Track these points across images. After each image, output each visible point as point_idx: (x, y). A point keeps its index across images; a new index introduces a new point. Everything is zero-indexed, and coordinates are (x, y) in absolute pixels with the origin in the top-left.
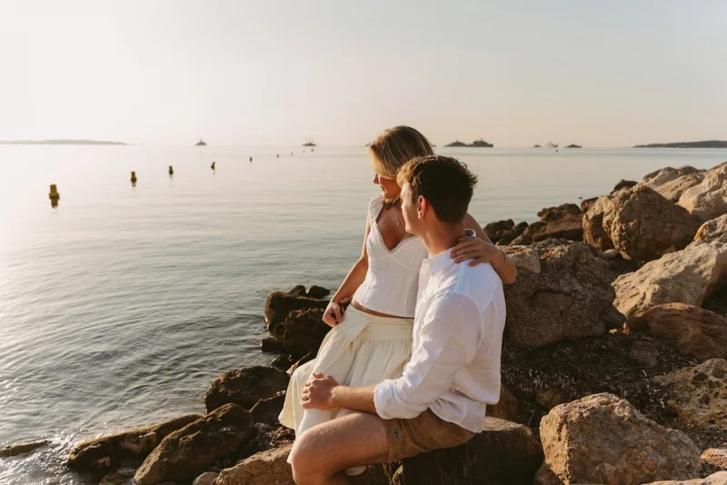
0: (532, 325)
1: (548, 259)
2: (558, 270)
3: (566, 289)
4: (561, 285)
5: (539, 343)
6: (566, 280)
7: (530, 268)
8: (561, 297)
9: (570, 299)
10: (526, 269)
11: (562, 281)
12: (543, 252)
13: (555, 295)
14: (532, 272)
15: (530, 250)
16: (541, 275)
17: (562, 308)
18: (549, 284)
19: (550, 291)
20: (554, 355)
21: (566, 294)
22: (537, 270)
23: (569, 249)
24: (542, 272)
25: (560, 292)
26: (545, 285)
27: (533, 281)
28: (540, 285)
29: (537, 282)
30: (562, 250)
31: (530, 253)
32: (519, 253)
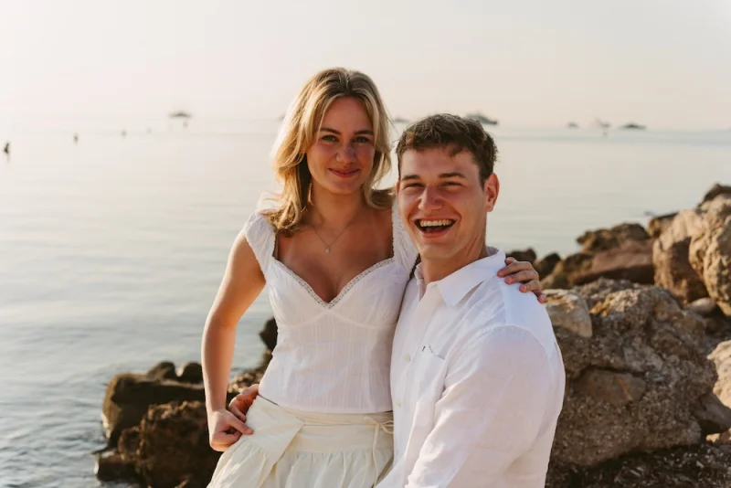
0: (579, 427)
1: (604, 314)
2: (622, 332)
3: (636, 365)
4: (627, 358)
5: (590, 459)
6: (634, 349)
7: (575, 329)
8: (627, 379)
9: (643, 383)
10: (568, 331)
11: (628, 352)
12: (595, 303)
13: (618, 375)
14: (577, 336)
15: (575, 298)
16: (592, 341)
17: (630, 398)
18: (607, 357)
19: (609, 368)
20: (617, 479)
21: (636, 374)
22: (587, 332)
23: (639, 296)
24: (594, 336)
25: (625, 370)
26: (600, 358)
27: (580, 351)
28: (592, 358)
29: (586, 352)
30: (628, 299)
31: (575, 303)
32: (556, 303)
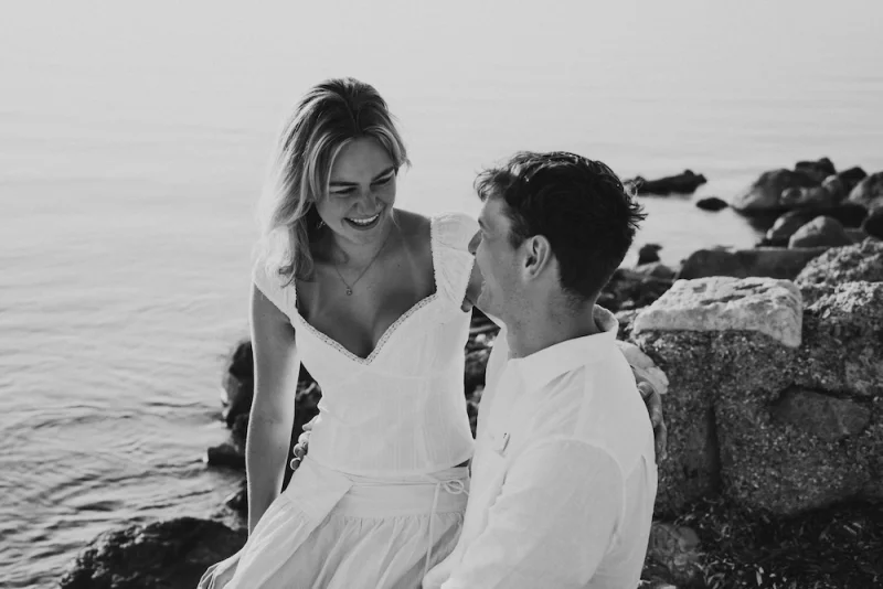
0: (775, 465)
1: (828, 312)
2: (846, 341)
3: (860, 386)
4: (849, 376)
5: (788, 508)
6: (861, 365)
7: (777, 335)
8: (842, 407)
9: (867, 412)
10: (766, 337)
11: (851, 367)
12: (820, 294)
13: (832, 400)
14: (779, 345)
15: (783, 292)
16: (799, 352)
17: (845, 431)
18: (817, 375)
19: (819, 390)
20: (823, 536)
21: (859, 398)
22: (793, 340)
23: (876, 292)
24: (802, 347)
25: (844, 393)
26: (807, 376)
27: (781, 365)
28: (796, 375)
29: (788, 367)
30: (860, 294)
31: (782, 299)
32: (755, 299)
